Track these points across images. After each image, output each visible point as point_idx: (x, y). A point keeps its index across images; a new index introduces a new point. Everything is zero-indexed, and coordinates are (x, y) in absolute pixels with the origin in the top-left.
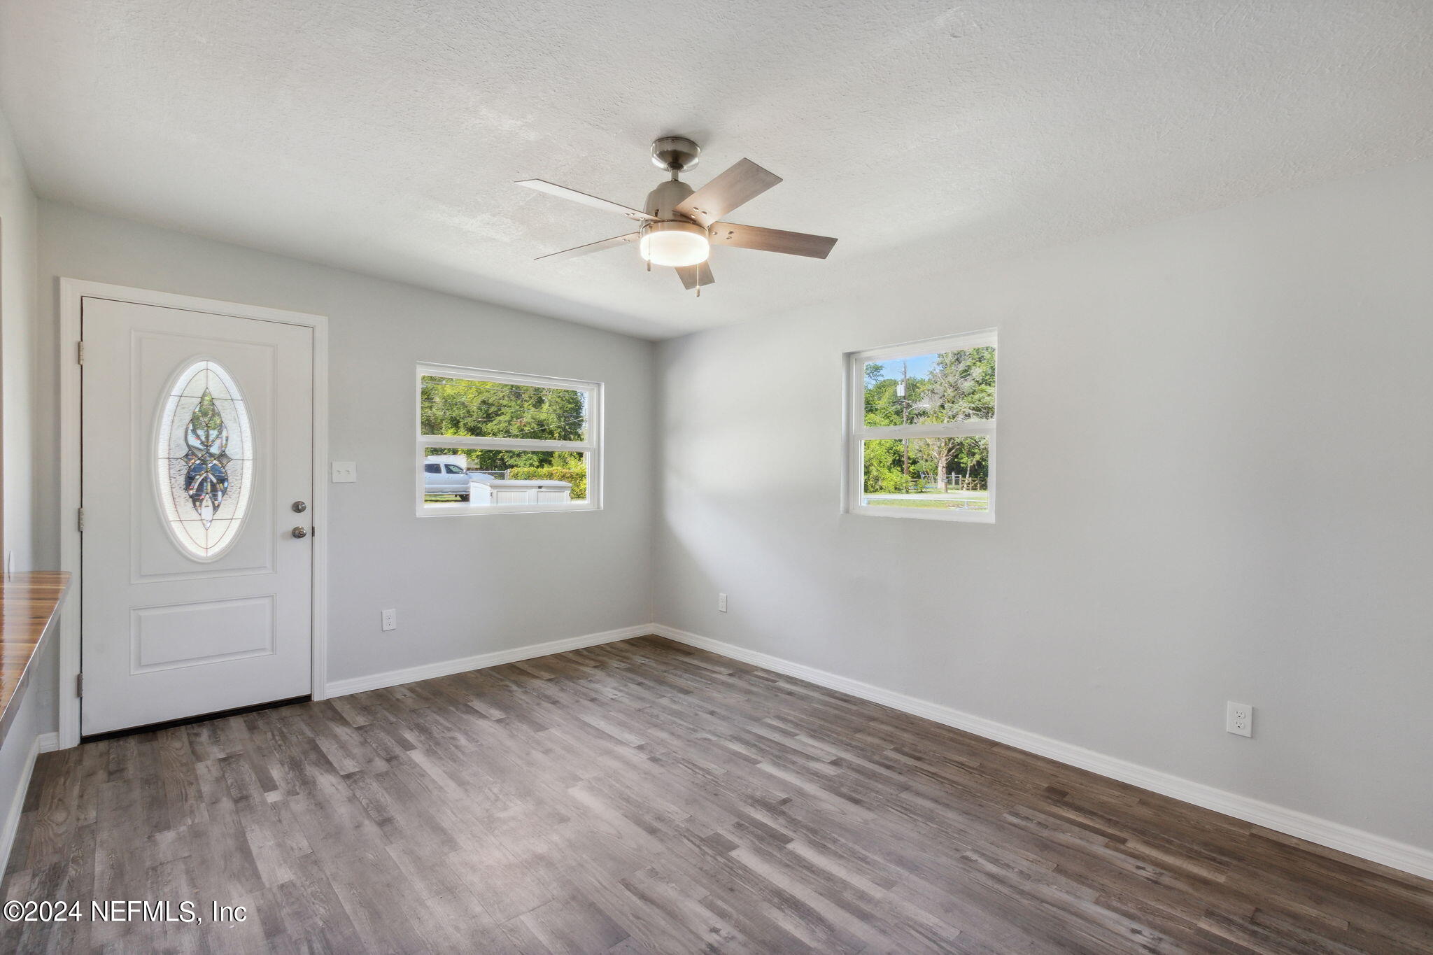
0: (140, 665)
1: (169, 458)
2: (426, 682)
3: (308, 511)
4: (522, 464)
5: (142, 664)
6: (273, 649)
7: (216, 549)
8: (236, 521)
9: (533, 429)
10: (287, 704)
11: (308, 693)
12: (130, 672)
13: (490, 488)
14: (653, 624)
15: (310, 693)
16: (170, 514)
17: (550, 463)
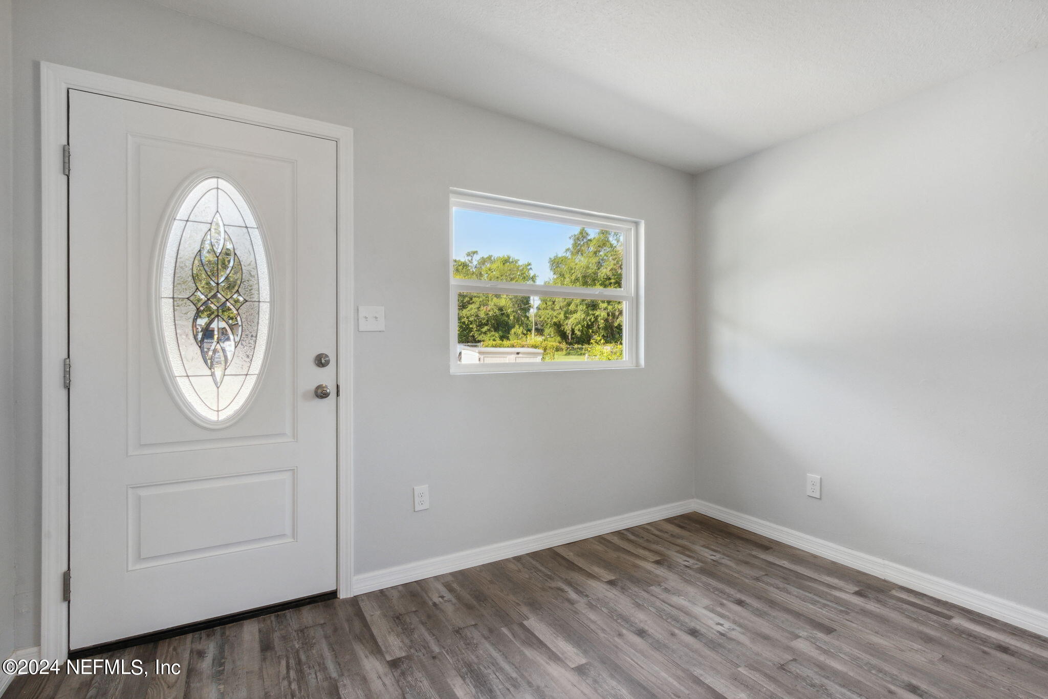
0: (139, 558)
1: (173, 298)
2: (462, 573)
3: (331, 367)
4: (488, 339)
5: (142, 557)
6: (294, 535)
7: (229, 412)
8: (252, 376)
9: (495, 313)
10: (309, 603)
11: (333, 588)
12: (127, 567)
13: (478, 354)
14: (695, 500)
15: (335, 588)
16: (177, 368)
17: (508, 339)
